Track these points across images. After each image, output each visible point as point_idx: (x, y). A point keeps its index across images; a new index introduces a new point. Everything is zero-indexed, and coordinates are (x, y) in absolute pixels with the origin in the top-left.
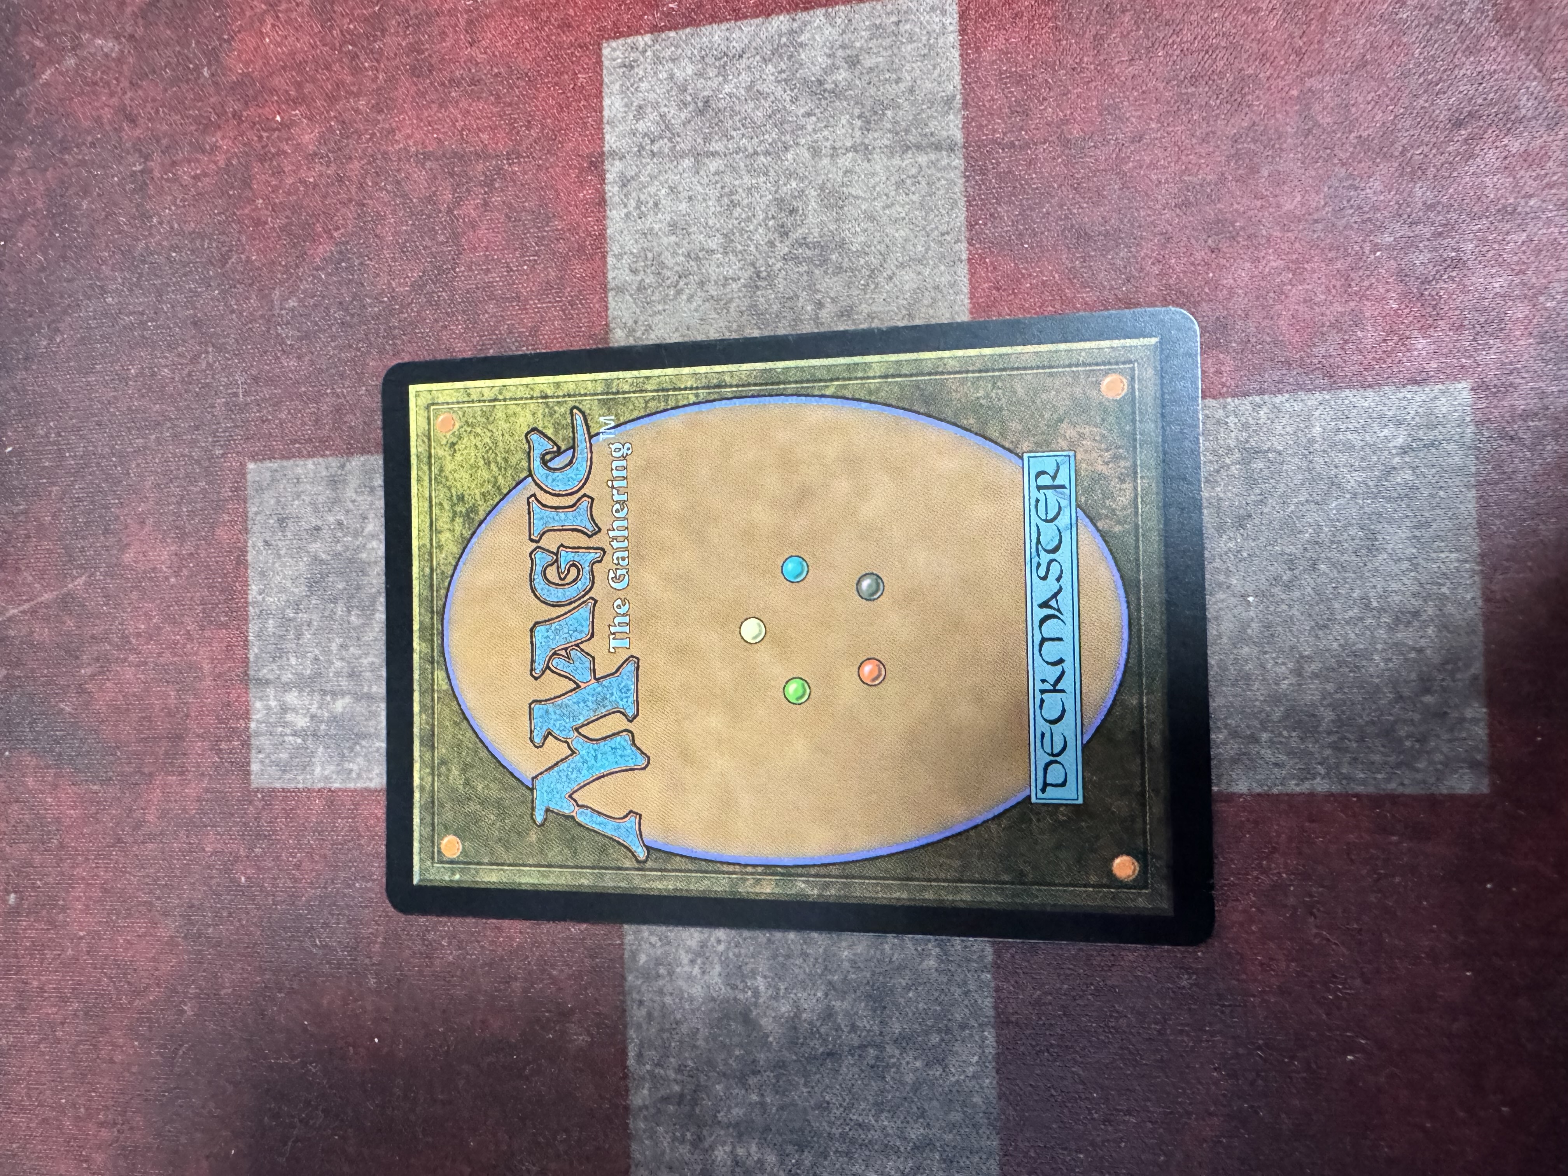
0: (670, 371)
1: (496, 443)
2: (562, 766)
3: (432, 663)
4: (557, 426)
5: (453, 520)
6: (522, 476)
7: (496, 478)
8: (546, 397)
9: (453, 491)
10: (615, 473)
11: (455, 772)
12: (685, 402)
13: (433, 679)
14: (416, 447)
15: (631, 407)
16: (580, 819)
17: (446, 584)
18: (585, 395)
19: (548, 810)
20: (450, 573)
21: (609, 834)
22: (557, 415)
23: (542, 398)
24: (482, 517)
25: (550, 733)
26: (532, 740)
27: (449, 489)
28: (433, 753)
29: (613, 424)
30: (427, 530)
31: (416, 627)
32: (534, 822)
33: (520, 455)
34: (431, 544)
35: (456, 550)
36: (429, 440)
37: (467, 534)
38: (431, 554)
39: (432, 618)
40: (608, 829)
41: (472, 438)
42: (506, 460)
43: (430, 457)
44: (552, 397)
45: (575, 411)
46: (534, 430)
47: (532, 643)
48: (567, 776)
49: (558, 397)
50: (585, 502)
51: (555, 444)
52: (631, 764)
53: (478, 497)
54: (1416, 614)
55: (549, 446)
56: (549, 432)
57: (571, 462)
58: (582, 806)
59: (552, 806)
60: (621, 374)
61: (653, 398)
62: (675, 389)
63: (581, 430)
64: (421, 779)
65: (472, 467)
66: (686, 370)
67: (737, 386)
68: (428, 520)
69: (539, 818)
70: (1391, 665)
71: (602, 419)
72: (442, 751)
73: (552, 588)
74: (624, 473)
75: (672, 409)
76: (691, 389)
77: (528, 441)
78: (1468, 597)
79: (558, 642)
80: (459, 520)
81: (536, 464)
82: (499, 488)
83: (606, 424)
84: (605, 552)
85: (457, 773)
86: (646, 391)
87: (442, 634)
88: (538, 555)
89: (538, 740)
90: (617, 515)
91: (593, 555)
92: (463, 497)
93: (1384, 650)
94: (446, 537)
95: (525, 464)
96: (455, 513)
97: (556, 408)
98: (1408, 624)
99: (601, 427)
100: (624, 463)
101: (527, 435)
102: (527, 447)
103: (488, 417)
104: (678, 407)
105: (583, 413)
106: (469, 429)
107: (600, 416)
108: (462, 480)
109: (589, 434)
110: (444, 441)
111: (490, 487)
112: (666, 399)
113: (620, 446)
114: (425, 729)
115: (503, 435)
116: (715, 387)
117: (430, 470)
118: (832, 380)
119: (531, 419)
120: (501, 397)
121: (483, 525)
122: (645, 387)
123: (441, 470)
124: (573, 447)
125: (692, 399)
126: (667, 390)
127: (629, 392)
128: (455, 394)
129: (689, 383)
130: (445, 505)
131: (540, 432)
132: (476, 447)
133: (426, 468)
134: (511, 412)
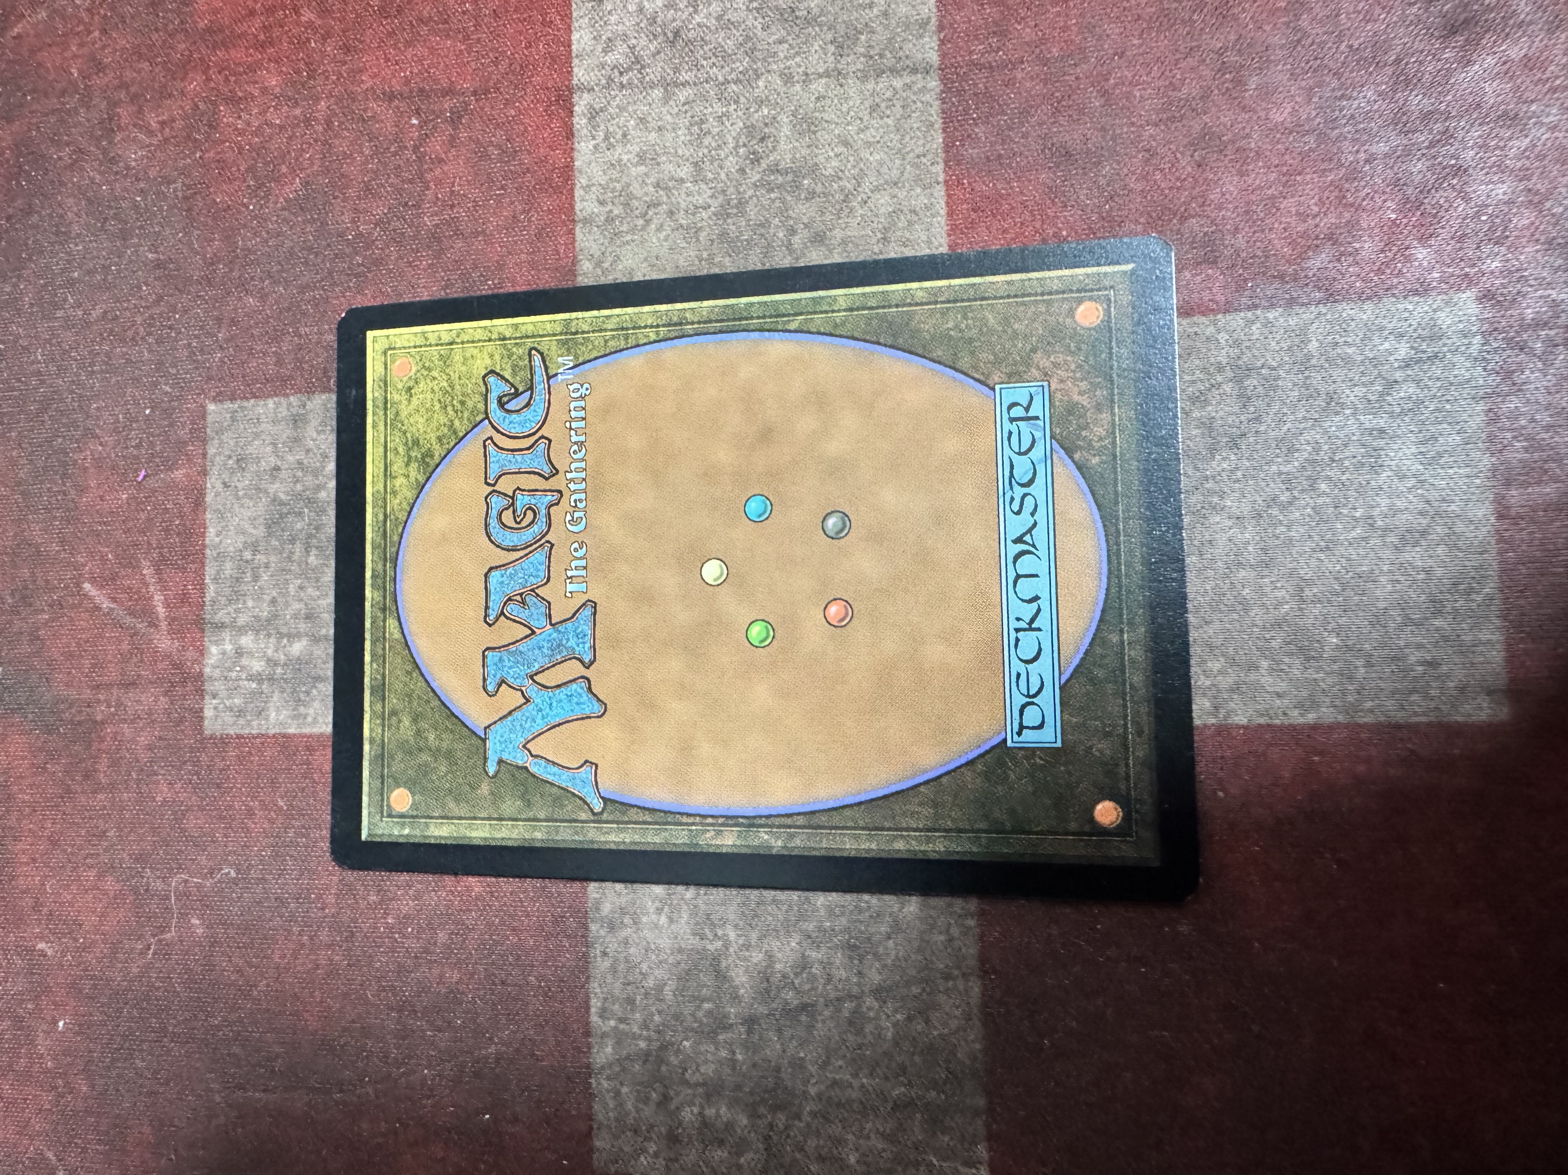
0: (630, 310)
1: (452, 387)
2: (516, 715)
3: (384, 611)
4: (515, 369)
5: (407, 465)
6: (478, 419)
7: (452, 421)
8: (504, 339)
9: (409, 435)
11: (406, 722)
12: (645, 341)
13: (385, 628)
14: (371, 392)
15: (590, 347)
16: (534, 769)
17: (400, 531)
18: (545, 336)
19: (501, 761)
20: (404, 519)
21: (564, 785)
22: (515, 357)
23: (500, 339)
24: (437, 461)
25: (503, 682)
26: (485, 689)
27: (405, 433)
28: (384, 703)
29: (571, 364)
30: (382, 475)
31: (368, 574)
32: (487, 773)
33: (478, 398)
34: (386, 491)
35: (410, 495)
36: (386, 384)
37: (422, 479)
38: (385, 500)
39: (385, 564)
40: (563, 779)
41: (428, 381)
42: (463, 403)
43: (386, 401)
44: (510, 339)
45: (533, 352)
46: (492, 372)
47: (486, 588)
48: (521, 725)
49: (515, 338)
50: (542, 445)
51: (512, 385)
52: (588, 712)
53: (434, 441)
54: (1424, 533)
55: (507, 388)
56: (507, 374)
57: (528, 405)
58: (536, 757)
59: (505, 757)
60: (580, 314)
61: (613, 337)
62: (634, 328)
63: (539, 371)
64: (371, 730)
65: (428, 411)
66: (647, 309)
67: (699, 323)
68: (382, 466)
69: (492, 769)
70: (1398, 587)
71: (560, 360)
72: (393, 701)
73: (509, 534)
74: (582, 414)
75: (631, 348)
76: (652, 327)
77: (485, 384)
78: (1480, 514)
79: (514, 588)
80: (414, 465)
81: (493, 406)
82: (455, 432)
83: (565, 365)
84: (562, 495)
85: (408, 723)
86: (606, 330)
87: (394, 581)
88: (494, 500)
89: (491, 688)
90: (575, 456)
91: (550, 498)
92: (418, 441)
93: (1390, 571)
94: (400, 481)
95: (481, 406)
96: (410, 457)
97: (514, 350)
98: (1416, 544)
99: (559, 367)
100: (582, 404)
101: (484, 377)
102: (484, 390)
103: (445, 360)
104: (638, 346)
105: (542, 354)
106: (426, 373)
107: (559, 356)
108: (418, 425)
109: (547, 374)
110: (400, 386)
111: (446, 430)
112: (626, 338)
113: (579, 386)
114: (376, 679)
115: (460, 378)
116: (675, 324)
117: (386, 414)
118: (796, 314)
119: (488, 362)
120: (459, 340)
121: (438, 470)
122: (605, 326)
123: (397, 414)
124: (531, 388)
125: (653, 337)
126: (627, 329)
127: (588, 332)
128: (412, 337)
129: (649, 322)
130: (401, 450)
131: (498, 374)
132: (433, 391)
133: (381, 413)
134: (468, 355)
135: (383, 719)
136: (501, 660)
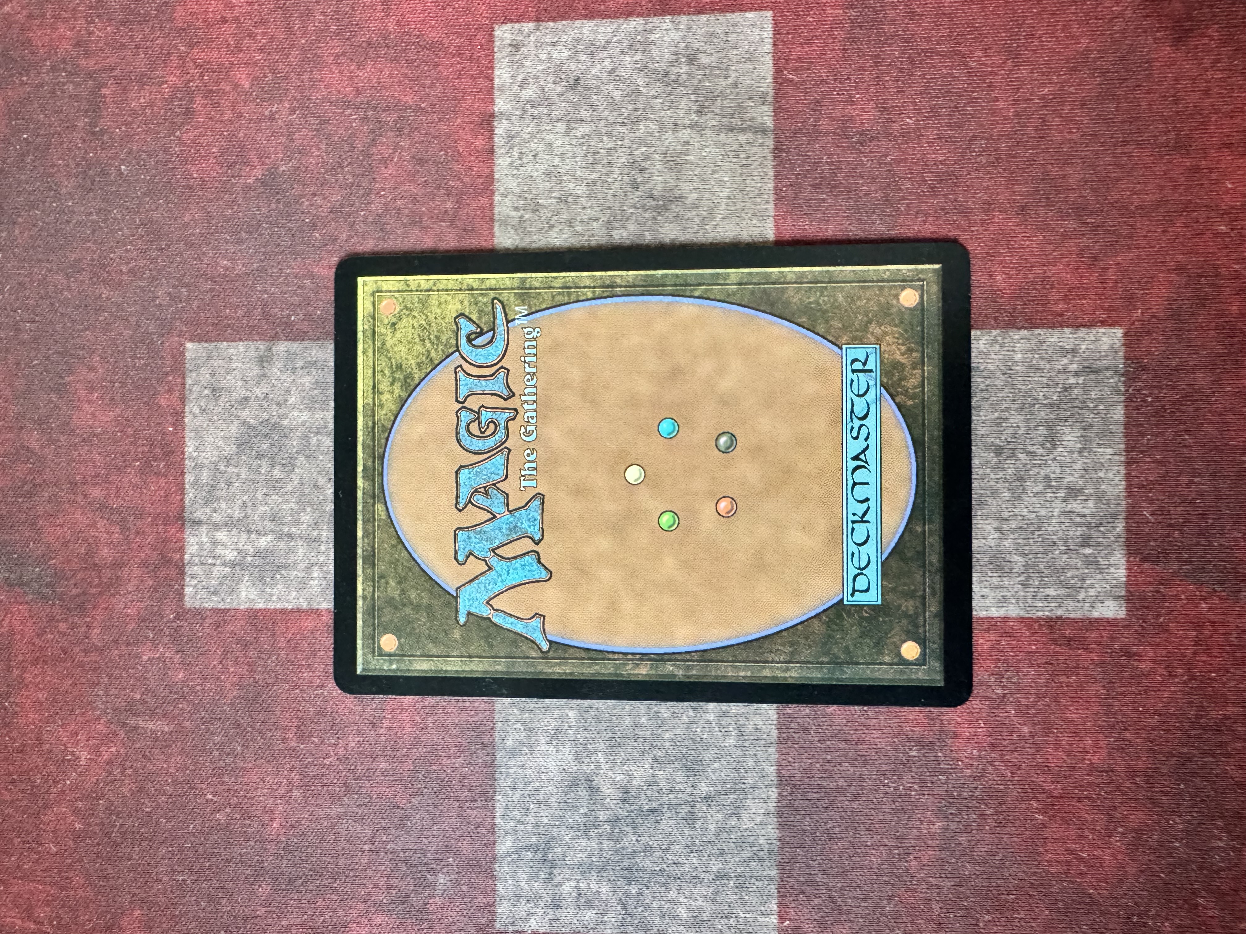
0: (573, 274)
1: (429, 324)
2: (482, 579)
3: (374, 497)
4: (480, 312)
5: (392, 384)
6: (451, 351)
7: (429, 351)
8: (472, 289)
9: (393, 361)
10: (527, 351)
11: (392, 583)
12: (584, 298)
13: (374, 511)
14: (362, 325)
15: (541, 300)
16: (494, 620)
17: (386, 435)
18: (505, 289)
19: (469, 614)
20: (389, 426)
21: (519, 631)
22: (480, 304)
23: (469, 290)
24: (417, 383)
25: (471, 554)
26: (456, 559)
27: (390, 359)
28: (374, 569)
29: (526, 312)
30: (371, 391)
31: (360, 468)
32: (458, 623)
33: (450, 334)
34: (374, 404)
35: (394, 408)
36: (374, 319)
37: (404, 395)
38: (373, 411)
39: (374, 462)
40: (519, 627)
41: (410, 319)
42: (437, 338)
43: (374, 332)
44: (477, 290)
45: (495, 301)
46: (462, 315)
47: (457, 482)
48: (485, 587)
49: (482, 290)
50: (502, 374)
51: (478, 326)
52: (537, 577)
53: (414, 366)
55: (473, 328)
56: (474, 317)
57: (491, 342)
58: (497, 610)
59: (473, 610)
60: (534, 275)
61: (559, 294)
62: (576, 287)
63: (500, 316)
64: (364, 590)
65: (409, 342)
66: (585, 274)
67: (626, 287)
68: (370, 384)
69: (462, 619)
71: (517, 308)
72: (381, 567)
73: (474, 440)
74: (534, 351)
75: (573, 302)
76: (589, 287)
77: (456, 324)
79: (479, 482)
80: (397, 385)
81: (463, 342)
82: (431, 360)
83: (521, 313)
84: (517, 413)
85: (393, 584)
86: (554, 288)
87: (382, 474)
88: (464, 414)
89: (461, 559)
90: (528, 384)
91: (507, 415)
92: (401, 366)
94: (386, 397)
95: (453, 342)
96: (394, 378)
97: (480, 298)
99: (516, 314)
100: (534, 343)
101: (455, 318)
102: (455, 327)
103: (424, 303)
104: (578, 301)
105: (502, 302)
106: (408, 313)
107: (516, 305)
108: (401, 352)
109: (506, 319)
110: (386, 321)
111: (424, 358)
112: (569, 294)
113: (532, 330)
114: (367, 550)
115: (436, 318)
116: (607, 287)
117: (374, 343)
118: (699, 285)
119: (460, 307)
120: (435, 288)
121: (418, 389)
122: (553, 284)
123: (383, 344)
124: (493, 329)
125: (590, 295)
126: (570, 288)
127: (539, 289)
128: (397, 285)
129: (588, 283)
130: (386, 372)
131: (467, 317)
132: (413, 327)
133: (370, 342)
134: (442, 300)
135: (374, 582)
136: (469, 538)
